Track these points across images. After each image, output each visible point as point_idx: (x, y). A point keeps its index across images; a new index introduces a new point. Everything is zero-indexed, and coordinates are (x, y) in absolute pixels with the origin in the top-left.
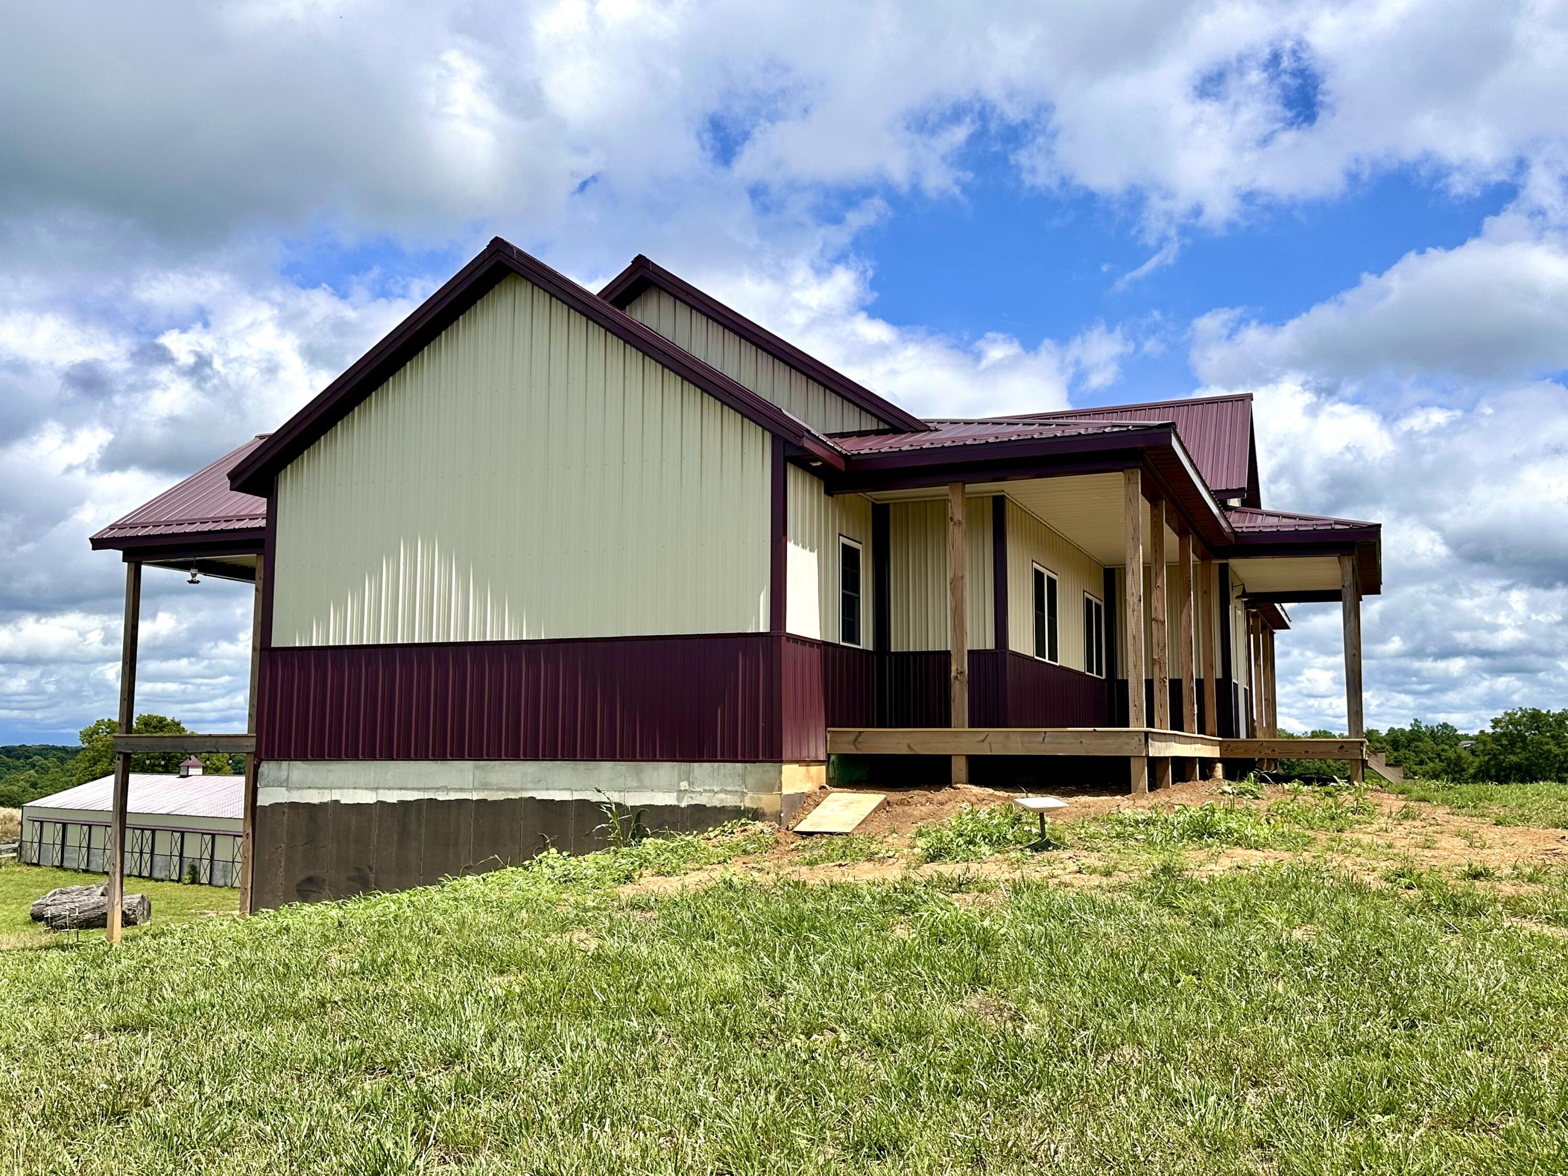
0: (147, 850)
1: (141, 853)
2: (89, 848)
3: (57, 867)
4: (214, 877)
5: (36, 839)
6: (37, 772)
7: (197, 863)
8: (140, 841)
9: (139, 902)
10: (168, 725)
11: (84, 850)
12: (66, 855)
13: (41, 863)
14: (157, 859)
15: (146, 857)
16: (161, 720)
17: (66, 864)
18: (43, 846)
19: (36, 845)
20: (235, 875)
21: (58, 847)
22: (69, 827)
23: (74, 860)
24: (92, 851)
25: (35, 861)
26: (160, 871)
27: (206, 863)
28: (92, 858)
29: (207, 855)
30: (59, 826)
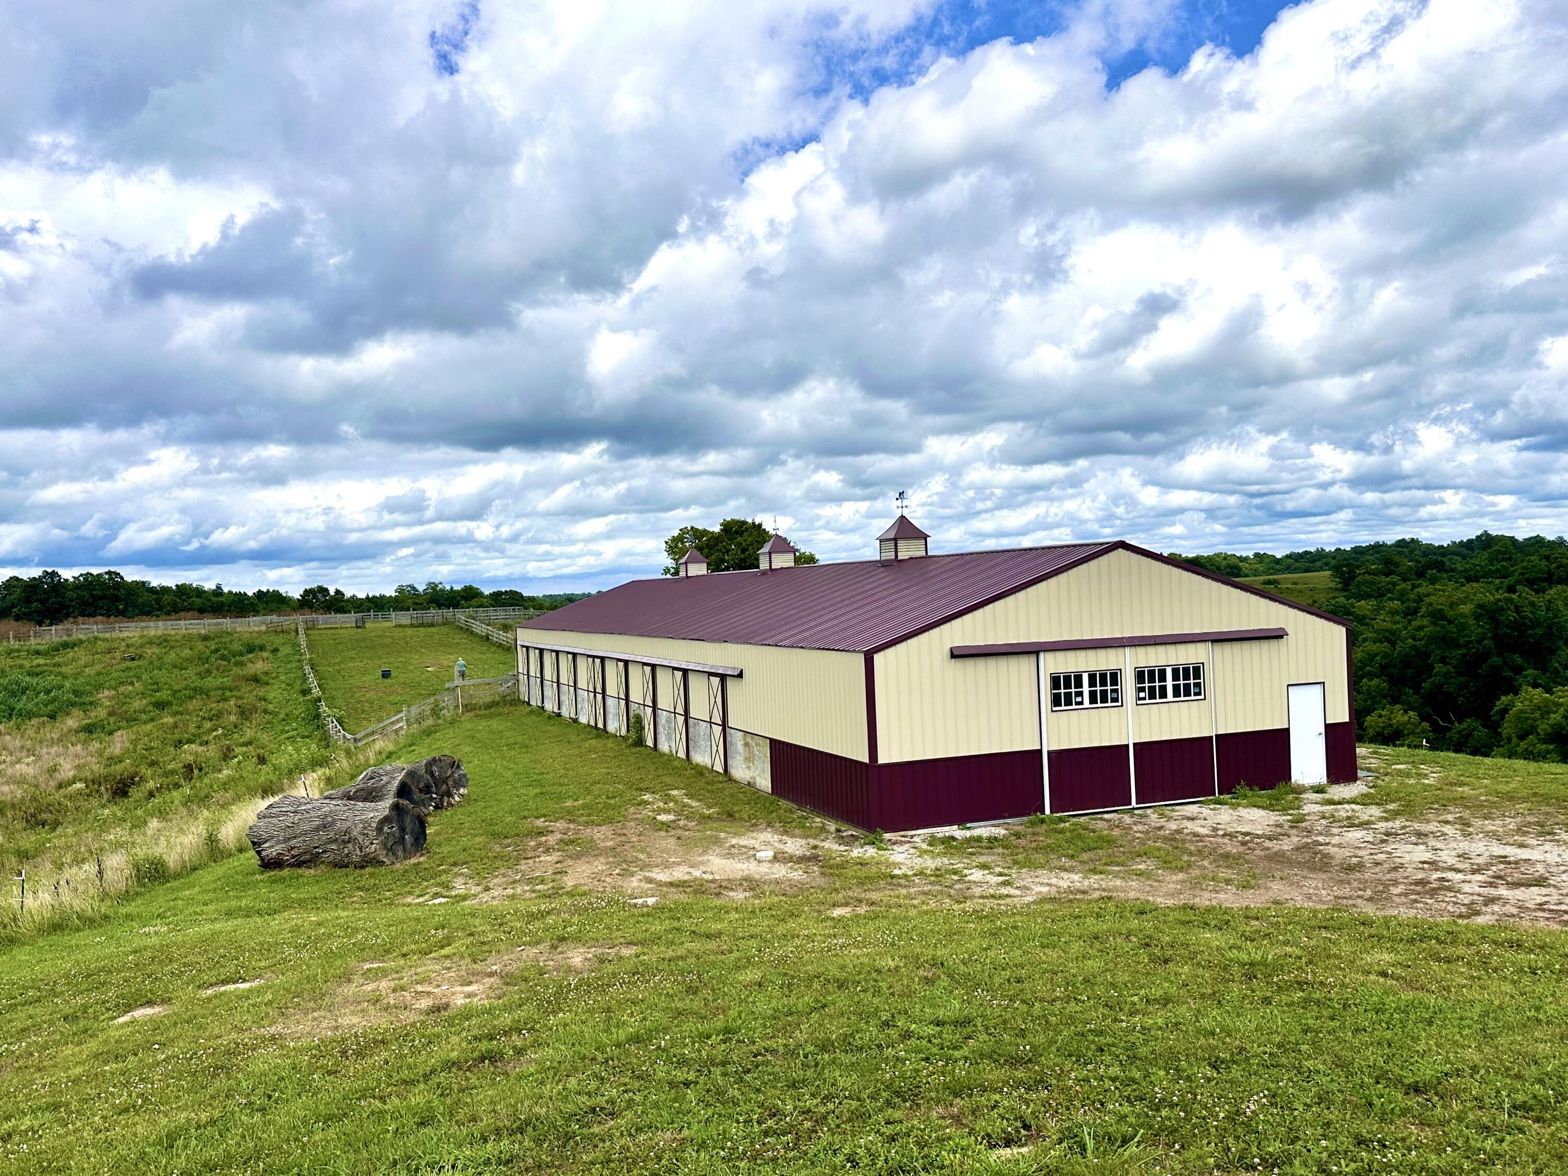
0: (599, 687)
1: (595, 692)
11: (555, 687)
13: (530, 702)
15: (599, 697)
23: (551, 699)
24: (561, 688)
25: (527, 698)
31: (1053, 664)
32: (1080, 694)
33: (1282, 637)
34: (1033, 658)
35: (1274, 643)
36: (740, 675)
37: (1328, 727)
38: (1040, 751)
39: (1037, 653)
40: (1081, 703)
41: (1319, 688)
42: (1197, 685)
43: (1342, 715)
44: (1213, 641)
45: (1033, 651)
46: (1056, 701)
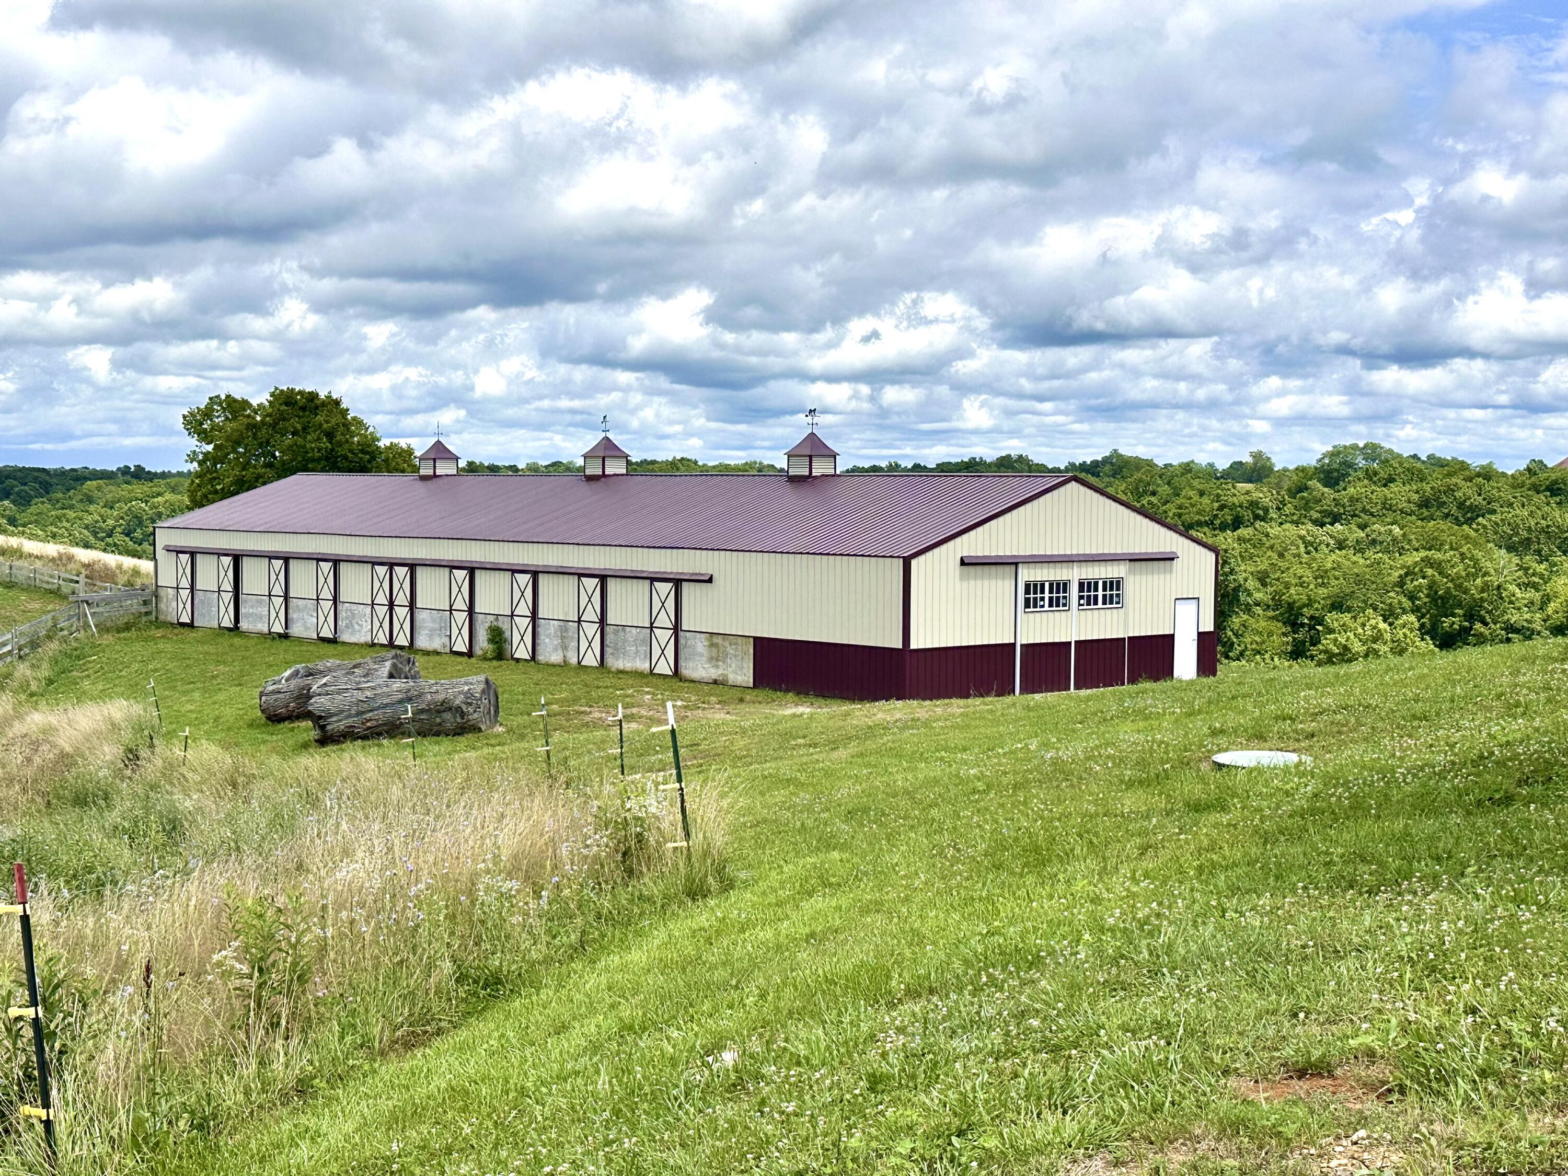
0: (402, 599)
1: (391, 605)
2: (286, 597)
3: (229, 629)
4: (540, 649)
5: (185, 583)
6: (13, 502)
7: (504, 624)
8: (386, 585)
9: (483, 692)
10: (324, 404)
11: (278, 602)
12: (243, 610)
13: (196, 624)
14: (420, 616)
15: (402, 612)
16: (313, 396)
17: (244, 625)
18: (199, 596)
19: (185, 594)
20: (584, 645)
21: (228, 597)
22: (246, 564)
23: (261, 617)
24: (293, 603)
25: (185, 619)
26: (431, 636)
27: (523, 623)
28: (293, 615)
29: (524, 609)
30: (227, 561)
31: (1027, 574)
32: (1042, 599)
33: (1173, 559)
34: (1013, 567)
35: (1168, 563)
36: (710, 580)
37: (1200, 634)
38: (1014, 645)
39: (1016, 564)
40: (1043, 606)
41: (1195, 602)
42: (1118, 595)
43: (1208, 625)
44: (1130, 560)
45: (1014, 563)
46: (1027, 605)
